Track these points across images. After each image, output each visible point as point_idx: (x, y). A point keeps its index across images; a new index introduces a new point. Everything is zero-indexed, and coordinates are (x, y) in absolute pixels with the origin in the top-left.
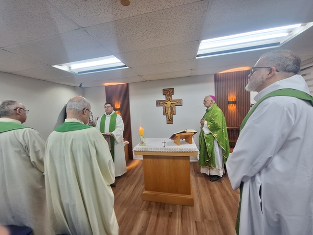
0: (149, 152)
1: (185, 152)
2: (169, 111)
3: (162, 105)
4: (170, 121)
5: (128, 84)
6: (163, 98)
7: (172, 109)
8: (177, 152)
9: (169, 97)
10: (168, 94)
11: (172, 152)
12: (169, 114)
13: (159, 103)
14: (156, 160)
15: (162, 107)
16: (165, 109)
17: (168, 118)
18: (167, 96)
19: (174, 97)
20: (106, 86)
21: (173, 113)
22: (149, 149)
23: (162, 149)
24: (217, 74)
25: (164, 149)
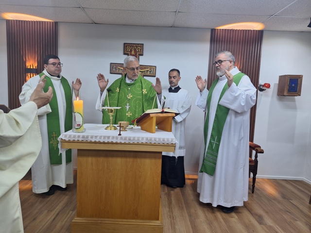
0: (91, 142)
1: (155, 145)
3: (120, 72)
5: (56, 23)
8: (142, 144)
10: (133, 53)
11: (133, 144)
13: (114, 69)
20: (8, 21)
22: (92, 137)
23: (115, 138)
24: (215, 29)
25: (119, 138)
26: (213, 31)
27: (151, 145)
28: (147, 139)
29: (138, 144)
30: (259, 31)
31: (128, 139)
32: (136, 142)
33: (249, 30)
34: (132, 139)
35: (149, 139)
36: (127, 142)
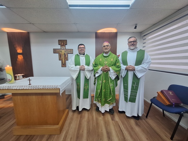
2: (63, 57)
3: (58, 52)
4: (64, 65)
5: (28, 33)
6: (59, 47)
7: (65, 56)
9: (63, 47)
10: (62, 44)
12: (63, 60)
13: (55, 51)
14: (25, 97)
15: (58, 54)
16: (60, 56)
17: (62, 63)
18: (62, 46)
19: (67, 47)
20: (8, 33)
21: (66, 59)
23: (26, 87)
24: (97, 32)
25: (28, 86)
26: (96, 33)
27: (45, 89)
28: (43, 86)
29: (38, 89)
30: (116, 32)
31: (33, 87)
32: (37, 88)
33: (111, 32)
34: (35, 86)
35: (44, 86)
36: (32, 89)
